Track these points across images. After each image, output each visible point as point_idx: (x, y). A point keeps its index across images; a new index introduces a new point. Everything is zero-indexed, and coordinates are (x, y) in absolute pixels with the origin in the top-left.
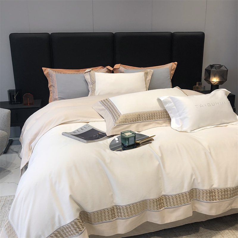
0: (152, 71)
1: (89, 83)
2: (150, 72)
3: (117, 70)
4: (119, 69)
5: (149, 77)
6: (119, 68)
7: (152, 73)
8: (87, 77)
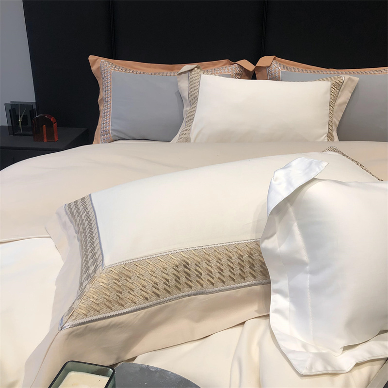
0: (357, 79)
1: (186, 100)
2: (349, 82)
3: (264, 71)
4: (270, 69)
5: (344, 97)
6: (268, 67)
7: (353, 85)
8: (183, 85)
